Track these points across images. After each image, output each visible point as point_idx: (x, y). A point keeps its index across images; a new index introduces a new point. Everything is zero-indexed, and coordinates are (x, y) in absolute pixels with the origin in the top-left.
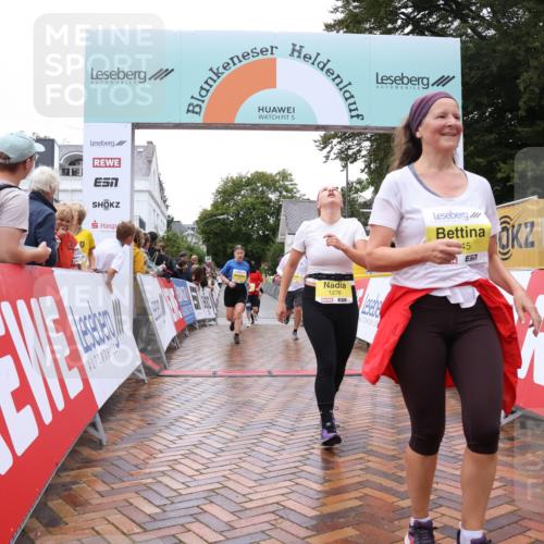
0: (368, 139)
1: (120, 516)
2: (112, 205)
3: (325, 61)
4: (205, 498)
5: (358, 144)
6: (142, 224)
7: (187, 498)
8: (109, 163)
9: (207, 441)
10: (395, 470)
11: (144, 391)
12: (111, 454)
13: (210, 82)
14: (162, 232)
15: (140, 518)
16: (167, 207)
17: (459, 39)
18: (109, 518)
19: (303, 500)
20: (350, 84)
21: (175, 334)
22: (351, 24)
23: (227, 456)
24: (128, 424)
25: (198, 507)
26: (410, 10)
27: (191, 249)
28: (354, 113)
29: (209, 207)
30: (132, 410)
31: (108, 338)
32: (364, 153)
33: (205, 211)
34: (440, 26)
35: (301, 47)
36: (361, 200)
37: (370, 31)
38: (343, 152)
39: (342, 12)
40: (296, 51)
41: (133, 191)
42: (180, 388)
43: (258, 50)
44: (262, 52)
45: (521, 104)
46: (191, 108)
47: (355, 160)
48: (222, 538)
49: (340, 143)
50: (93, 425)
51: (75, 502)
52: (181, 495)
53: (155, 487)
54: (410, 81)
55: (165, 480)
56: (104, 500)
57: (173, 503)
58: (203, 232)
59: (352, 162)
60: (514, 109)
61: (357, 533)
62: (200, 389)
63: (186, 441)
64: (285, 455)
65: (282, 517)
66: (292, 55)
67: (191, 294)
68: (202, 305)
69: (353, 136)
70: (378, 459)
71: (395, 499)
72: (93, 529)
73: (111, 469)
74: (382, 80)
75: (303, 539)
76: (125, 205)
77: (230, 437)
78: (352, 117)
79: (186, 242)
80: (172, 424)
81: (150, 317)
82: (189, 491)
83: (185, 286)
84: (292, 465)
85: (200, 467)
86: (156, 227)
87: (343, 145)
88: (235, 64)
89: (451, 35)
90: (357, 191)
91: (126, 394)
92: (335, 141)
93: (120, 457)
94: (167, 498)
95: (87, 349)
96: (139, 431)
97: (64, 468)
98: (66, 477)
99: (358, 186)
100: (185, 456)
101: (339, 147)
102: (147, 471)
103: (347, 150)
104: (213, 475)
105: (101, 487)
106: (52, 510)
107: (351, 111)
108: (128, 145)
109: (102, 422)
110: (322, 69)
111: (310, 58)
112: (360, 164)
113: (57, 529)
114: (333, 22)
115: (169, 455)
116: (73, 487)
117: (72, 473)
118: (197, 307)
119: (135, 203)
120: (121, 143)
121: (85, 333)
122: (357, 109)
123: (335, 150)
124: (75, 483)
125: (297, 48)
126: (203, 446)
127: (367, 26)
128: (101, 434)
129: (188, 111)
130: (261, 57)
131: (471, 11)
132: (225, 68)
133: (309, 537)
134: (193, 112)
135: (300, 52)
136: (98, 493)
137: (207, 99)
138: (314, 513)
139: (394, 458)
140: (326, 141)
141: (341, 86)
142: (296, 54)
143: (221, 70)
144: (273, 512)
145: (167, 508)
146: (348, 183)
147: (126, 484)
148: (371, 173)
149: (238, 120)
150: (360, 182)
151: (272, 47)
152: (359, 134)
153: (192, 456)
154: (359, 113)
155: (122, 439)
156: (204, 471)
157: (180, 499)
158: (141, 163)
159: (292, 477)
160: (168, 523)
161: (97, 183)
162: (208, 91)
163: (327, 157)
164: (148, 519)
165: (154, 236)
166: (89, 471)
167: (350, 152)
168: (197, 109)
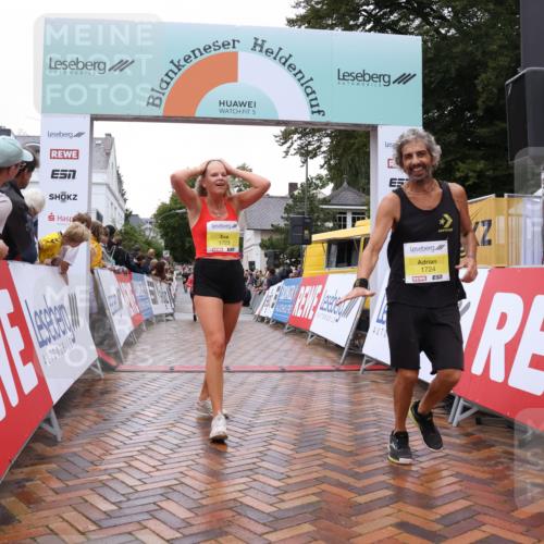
0: (328, 135)
1: (75, 513)
2: (69, 197)
3: (287, 56)
4: (162, 495)
5: (318, 140)
6: (99, 217)
7: (143, 494)
8: (67, 154)
9: (164, 437)
10: (352, 466)
11: (100, 387)
12: (66, 450)
13: (171, 74)
14: (119, 226)
15: (96, 516)
16: (125, 200)
17: (420, 38)
18: (64, 516)
19: (260, 496)
20: (312, 79)
21: (132, 329)
22: (313, 20)
23: (184, 452)
24: (84, 419)
25: (154, 503)
26: (372, 7)
27: (149, 244)
28: (315, 109)
29: (167, 201)
30: (88, 406)
31: (64, 333)
32: (324, 149)
33: (164, 205)
34: (402, 24)
35: (263, 41)
36: (320, 196)
37: (332, 27)
38: (302, 148)
39: (304, 7)
40: (259, 45)
41: (91, 184)
42: (136, 384)
43: (220, 44)
44: (224, 45)
45: (479, 103)
46: (151, 101)
47: (315, 155)
48: (178, 535)
49: (300, 138)
50: (48, 421)
51: (30, 500)
52: (137, 491)
53: (111, 484)
54: (371, 77)
55: (120, 476)
56: (59, 497)
57: (129, 500)
58: (161, 226)
59: (312, 158)
60: (473, 108)
61: (315, 528)
62: (156, 384)
63: (142, 437)
64: (243, 451)
65: (239, 514)
66: (254, 49)
67: (149, 288)
68: (159, 299)
69: (313, 132)
70: (336, 456)
71: (353, 495)
72: (47, 526)
73: (66, 466)
74: (343, 77)
75: (260, 535)
76: (83, 197)
77: (186, 433)
78: (313, 112)
79: (144, 235)
80: (128, 420)
81: (107, 312)
82: (145, 487)
83: (143, 280)
84: (249, 461)
85: (157, 463)
86: (114, 221)
87: (304, 141)
88: (196, 57)
89: (412, 33)
90: (317, 187)
91: (82, 390)
92: (296, 137)
93: (75, 454)
94: (123, 495)
95: (43, 344)
96: (95, 427)
97: (17, 465)
98: (20, 474)
99: (318, 182)
100: (141, 452)
101: (299, 142)
102: (103, 467)
103: (307, 145)
104: (170, 471)
105: (56, 485)
106: (4, 508)
107: (312, 106)
108: (86, 136)
109: (58, 418)
110: (284, 64)
111: (272, 53)
112: (320, 160)
113: (10, 527)
114: (295, 17)
115: (125, 452)
116: (28, 484)
117: (26, 470)
118: (155, 302)
119: (93, 196)
120: (79, 135)
121: (40, 328)
122: (318, 105)
123: (295, 146)
124: (28, 480)
125: (260, 42)
126: (160, 442)
127: (330, 22)
128: (56, 429)
129: (148, 103)
130: (222, 50)
131: (432, 9)
132: (186, 60)
133: (267, 533)
134: (153, 104)
135: (262, 47)
136: (53, 490)
137: (167, 92)
138: (270, 509)
139: (351, 454)
140: (286, 137)
141: (302, 81)
142: (258, 48)
143: (182, 63)
144: (231, 509)
145: (123, 505)
146: (308, 179)
147: (82, 481)
148: (330, 169)
149: (199, 114)
150: (320, 178)
151: (234, 41)
152: (319, 130)
153: (150, 453)
154: (321, 109)
155: (77, 435)
156: (160, 468)
157: (136, 495)
158: (99, 155)
159: (249, 473)
160: (123, 520)
161: (54, 174)
162: (168, 84)
163: (287, 153)
164: (103, 516)
165: (112, 230)
166: (44, 467)
167: (310, 148)
168: (157, 102)
